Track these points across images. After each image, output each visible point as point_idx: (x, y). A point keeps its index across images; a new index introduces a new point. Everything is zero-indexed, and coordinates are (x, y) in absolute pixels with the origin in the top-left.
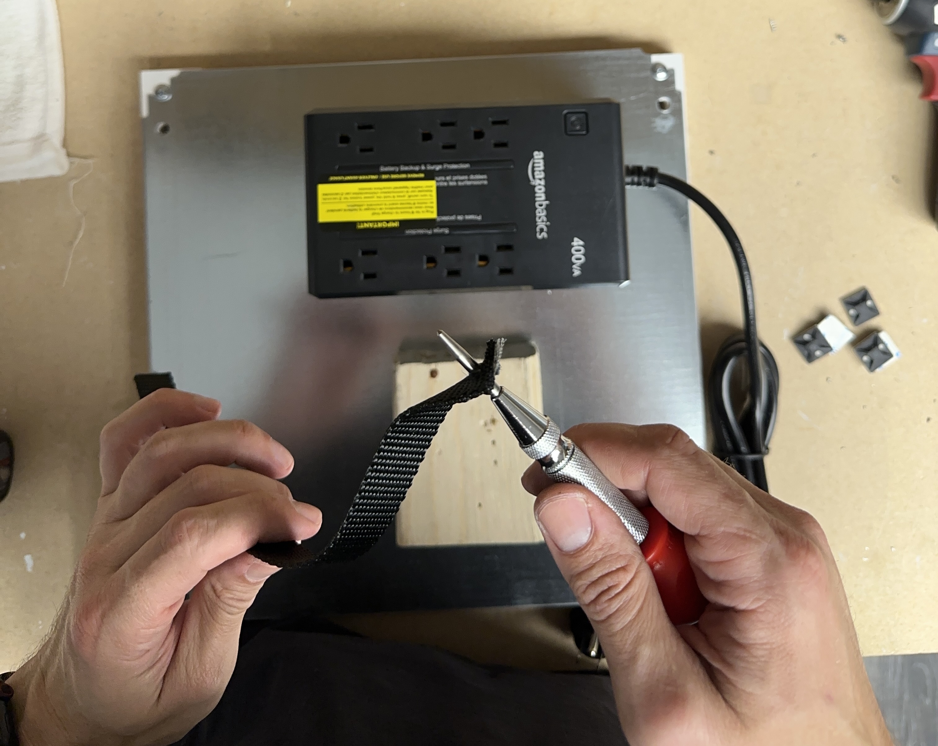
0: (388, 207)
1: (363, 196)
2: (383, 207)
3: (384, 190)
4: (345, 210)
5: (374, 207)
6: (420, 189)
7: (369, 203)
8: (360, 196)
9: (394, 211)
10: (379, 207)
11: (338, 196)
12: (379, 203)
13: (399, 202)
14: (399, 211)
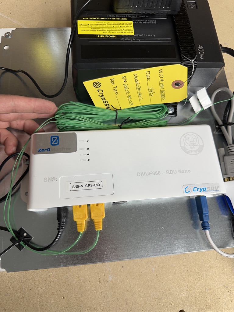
0: (111, 30)
1: (99, 25)
2: (109, 30)
3: (108, 24)
4: (90, 30)
5: (104, 30)
6: (125, 24)
7: (102, 28)
8: (97, 25)
9: (114, 31)
10: (106, 30)
11: (87, 25)
12: (107, 28)
13: (116, 28)
14: (116, 32)
